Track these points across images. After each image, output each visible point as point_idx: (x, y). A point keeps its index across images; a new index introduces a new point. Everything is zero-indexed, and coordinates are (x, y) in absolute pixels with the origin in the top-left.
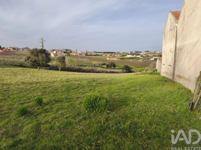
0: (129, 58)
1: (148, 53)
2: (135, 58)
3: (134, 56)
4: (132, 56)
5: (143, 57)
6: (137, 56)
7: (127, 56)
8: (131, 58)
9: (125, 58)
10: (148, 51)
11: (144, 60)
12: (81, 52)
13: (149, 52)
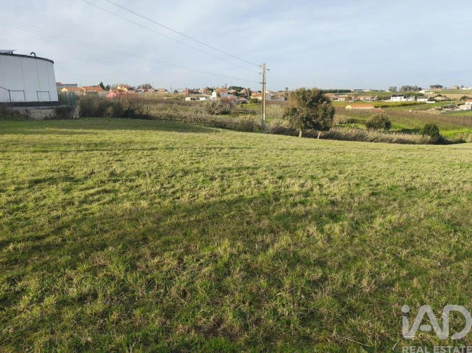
0: (399, 106)
1: (439, 90)
2: (415, 104)
3: (411, 100)
4: (404, 100)
5: (436, 101)
6: (419, 100)
7: (390, 98)
8: (404, 105)
9: (389, 104)
10: (438, 87)
11: (441, 109)
12: (271, 92)
13: (441, 87)
